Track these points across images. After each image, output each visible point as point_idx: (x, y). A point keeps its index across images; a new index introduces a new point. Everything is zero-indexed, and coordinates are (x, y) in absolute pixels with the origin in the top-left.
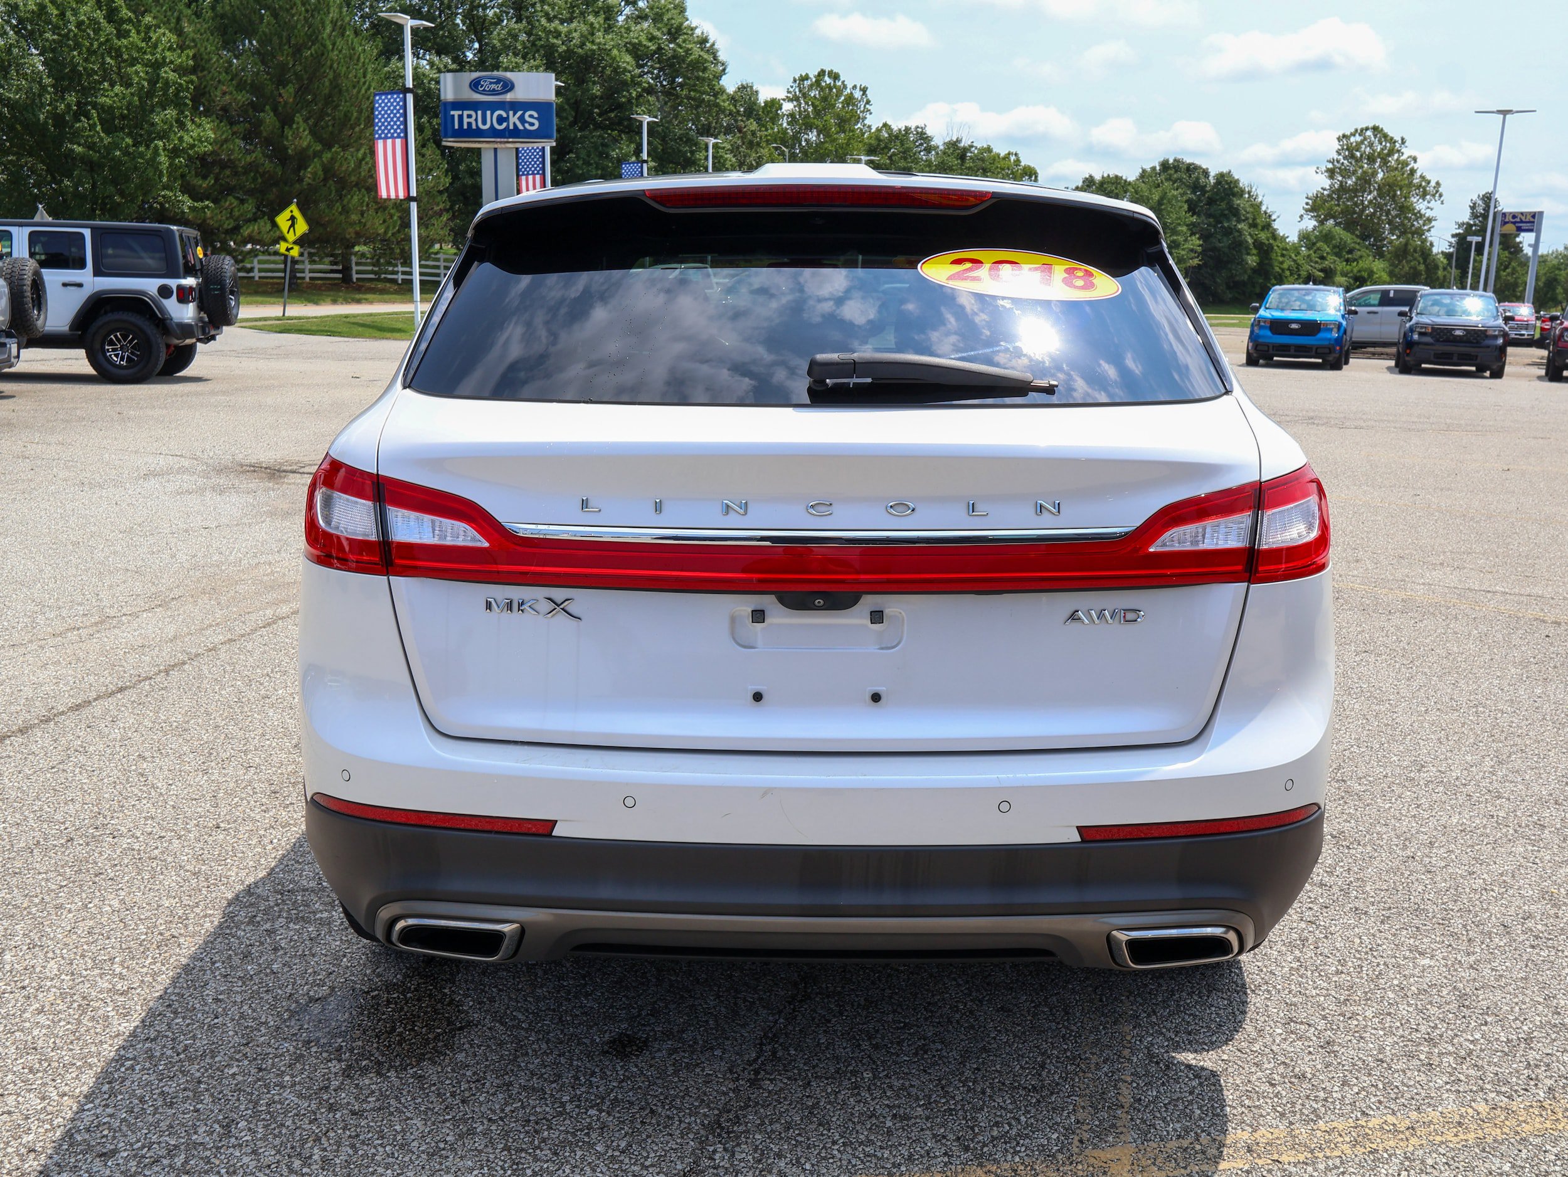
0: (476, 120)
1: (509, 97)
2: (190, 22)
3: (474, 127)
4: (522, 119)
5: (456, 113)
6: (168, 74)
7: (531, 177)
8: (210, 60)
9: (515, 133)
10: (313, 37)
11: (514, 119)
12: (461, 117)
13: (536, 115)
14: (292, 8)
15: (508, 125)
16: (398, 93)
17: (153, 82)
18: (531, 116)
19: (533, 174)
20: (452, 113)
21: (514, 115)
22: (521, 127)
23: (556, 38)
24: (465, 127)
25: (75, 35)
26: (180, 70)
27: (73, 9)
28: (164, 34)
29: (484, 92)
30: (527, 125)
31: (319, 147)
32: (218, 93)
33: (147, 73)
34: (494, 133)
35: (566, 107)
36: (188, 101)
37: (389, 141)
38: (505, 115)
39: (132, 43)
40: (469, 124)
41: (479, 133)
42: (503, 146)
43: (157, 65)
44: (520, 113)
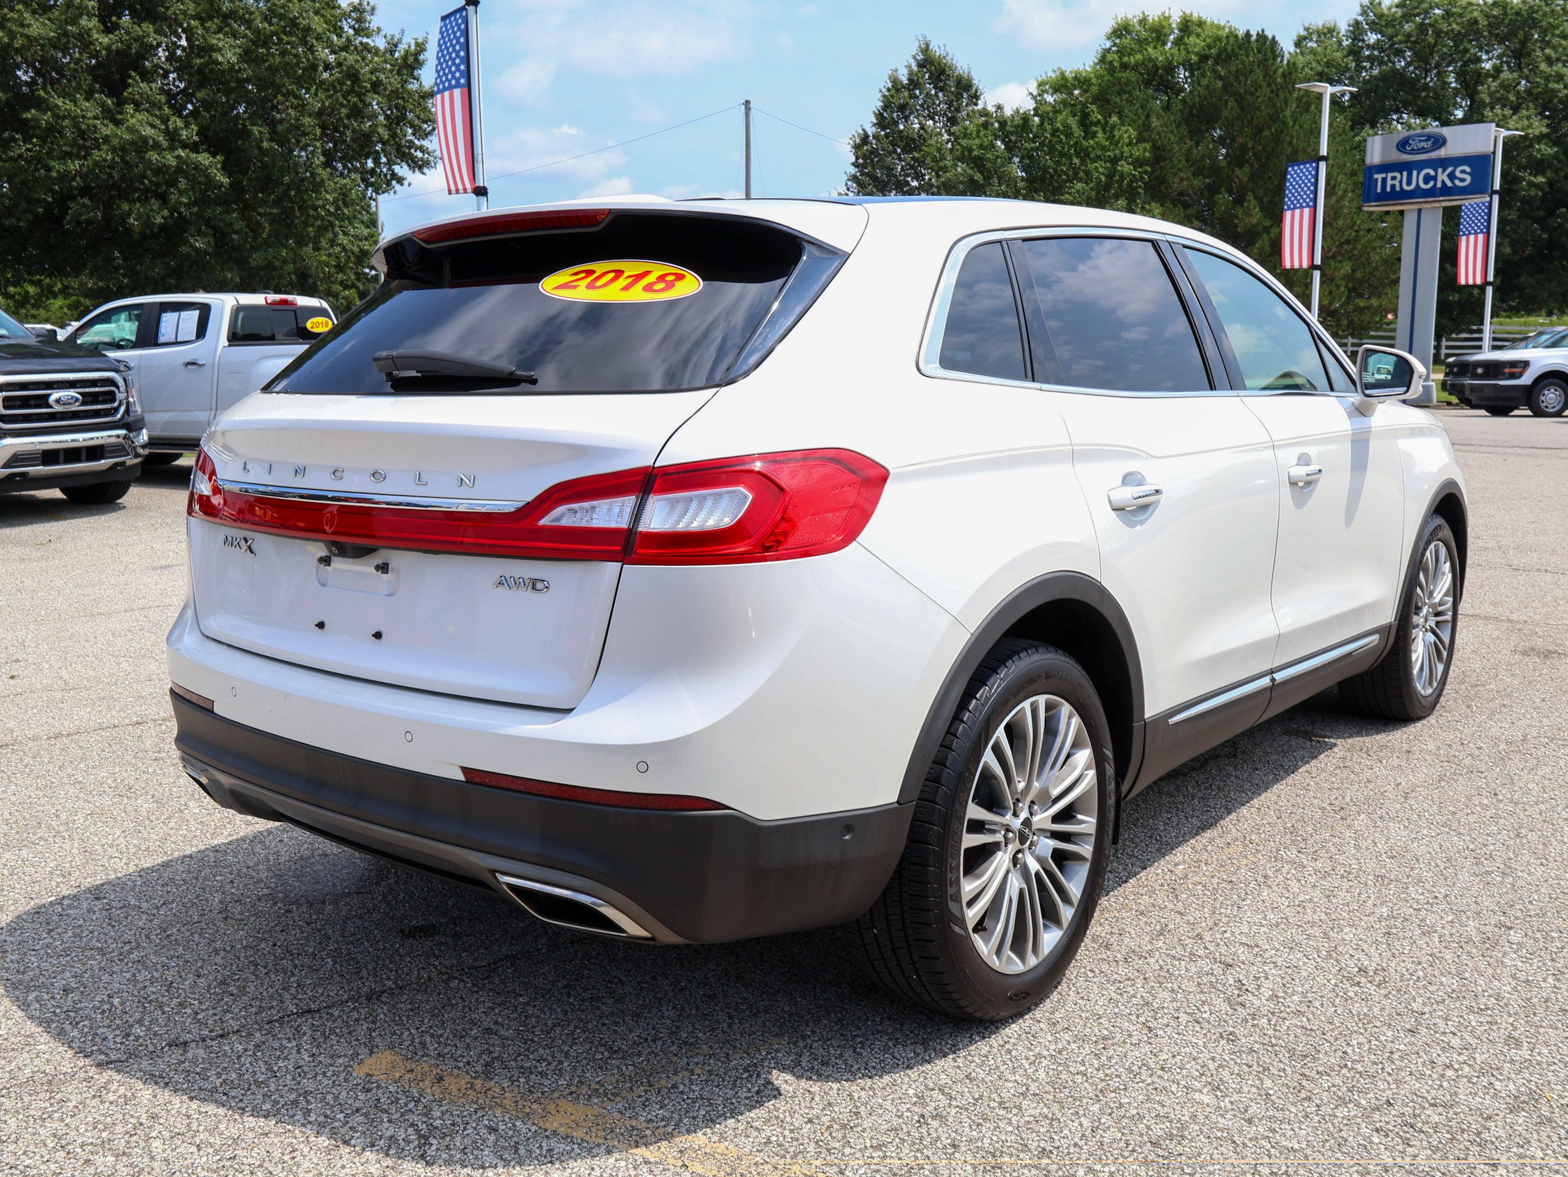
0: (1401, 182)
1: (1442, 153)
2: (1158, 117)
3: (1398, 188)
4: (1452, 176)
5: (1379, 177)
6: (1125, 167)
7: (1472, 237)
8: (1172, 149)
9: (1445, 191)
10: (1275, 117)
11: (1443, 176)
12: (1384, 180)
13: (1468, 169)
14: (1256, 90)
15: (1435, 184)
16: (1311, 162)
17: (1110, 176)
18: (1463, 172)
19: (1476, 233)
20: (1376, 176)
21: (1443, 171)
22: (1449, 184)
23: (1558, 82)
24: (1388, 189)
25: (1050, 142)
26: (1138, 163)
27: (1050, 119)
28: (1126, 131)
29: (1413, 152)
30: (1457, 182)
31: (1268, 223)
32: (1177, 180)
33: (1106, 168)
34: (1418, 193)
35: (1562, 157)
36: (1141, 191)
37: (1297, 212)
38: (1432, 173)
39: (1097, 143)
40: (1393, 186)
41: (1404, 195)
42: (1428, 206)
43: (1115, 161)
44: (1450, 169)
